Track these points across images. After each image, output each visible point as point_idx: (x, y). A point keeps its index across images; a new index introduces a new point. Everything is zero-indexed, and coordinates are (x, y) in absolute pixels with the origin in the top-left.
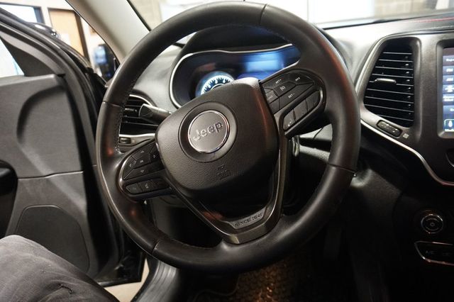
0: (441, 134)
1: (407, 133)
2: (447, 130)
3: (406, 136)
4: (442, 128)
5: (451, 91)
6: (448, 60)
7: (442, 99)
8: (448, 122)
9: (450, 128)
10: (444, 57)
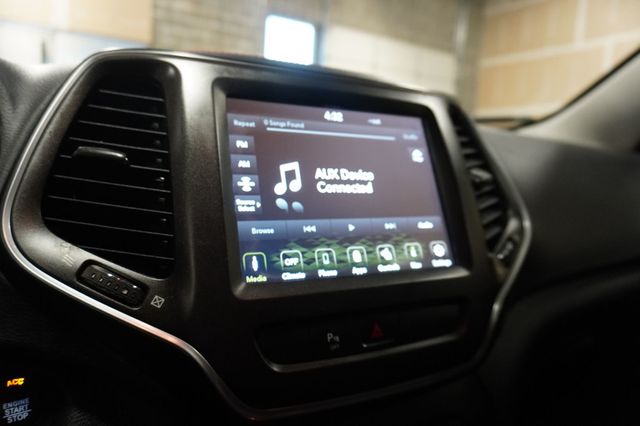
0: (239, 290)
1: (160, 294)
2: (250, 279)
3: (158, 301)
4: (241, 275)
5: (250, 189)
6: (236, 123)
7: (233, 206)
8: (249, 260)
9: (255, 275)
10: (230, 116)
